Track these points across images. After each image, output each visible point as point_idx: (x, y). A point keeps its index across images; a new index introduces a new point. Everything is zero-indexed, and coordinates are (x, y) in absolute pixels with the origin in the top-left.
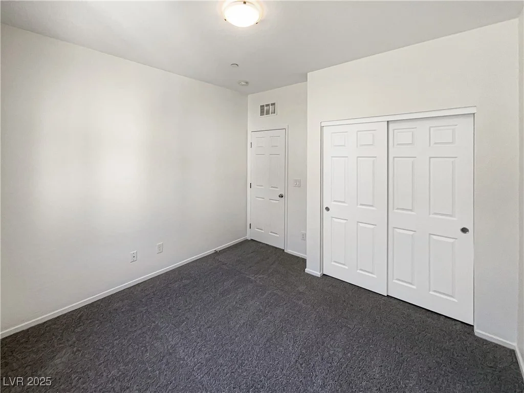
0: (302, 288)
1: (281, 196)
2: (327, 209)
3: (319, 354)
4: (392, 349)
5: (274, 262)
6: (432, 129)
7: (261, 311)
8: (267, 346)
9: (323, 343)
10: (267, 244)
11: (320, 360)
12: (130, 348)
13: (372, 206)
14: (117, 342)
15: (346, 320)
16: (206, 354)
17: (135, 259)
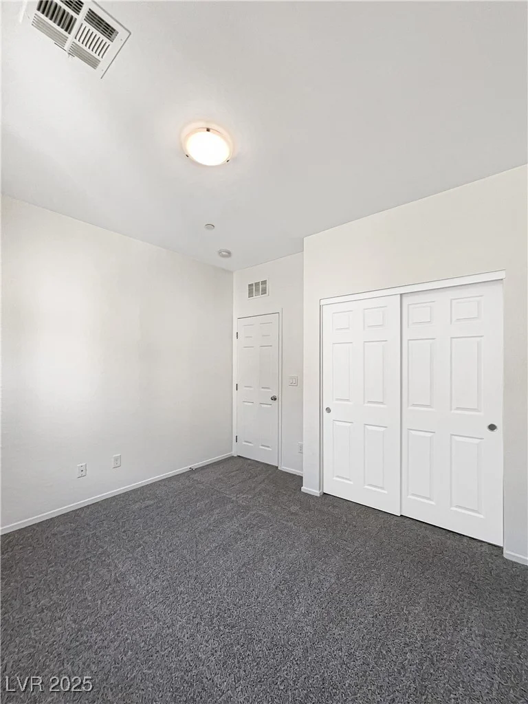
0: (294, 509)
1: (274, 399)
2: (328, 410)
3: (306, 579)
4: (399, 573)
5: (264, 481)
6: (453, 301)
7: (239, 533)
8: (242, 571)
9: (313, 567)
10: (257, 461)
11: (307, 586)
12: (68, 576)
13: (382, 403)
14: (52, 569)
15: (345, 542)
16: (164, 581)
17: (83, 473)
